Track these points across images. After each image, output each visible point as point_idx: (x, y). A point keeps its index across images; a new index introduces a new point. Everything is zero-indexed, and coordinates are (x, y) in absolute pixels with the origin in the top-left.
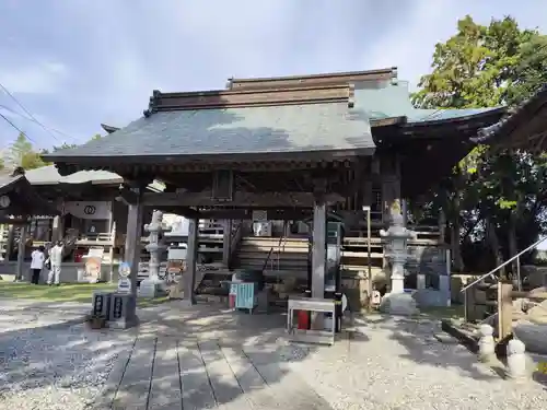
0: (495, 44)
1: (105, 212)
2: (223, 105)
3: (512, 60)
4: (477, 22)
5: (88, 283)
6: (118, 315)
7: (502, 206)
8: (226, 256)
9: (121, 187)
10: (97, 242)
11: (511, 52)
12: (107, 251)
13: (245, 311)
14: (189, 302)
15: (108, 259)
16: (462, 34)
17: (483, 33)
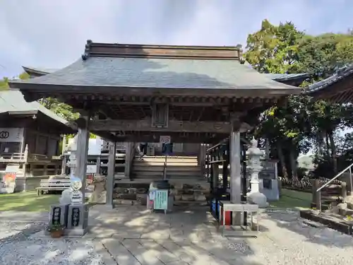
0: (282, 38)
1: (18, 136)
2: (145, 56)
3: (294, 48)
4: (271, 23)
5: (6, 193)
6: (75, 223)
7: (288, 136)
8: (127, 170)
9: (34, 117)
10: (11, 160)
11: (291, 44)
12: (21, 167)
13: (160, 211)
14: (111, 206)
15: (21, 173)
16: (263, 29)
17: (276, 31)
